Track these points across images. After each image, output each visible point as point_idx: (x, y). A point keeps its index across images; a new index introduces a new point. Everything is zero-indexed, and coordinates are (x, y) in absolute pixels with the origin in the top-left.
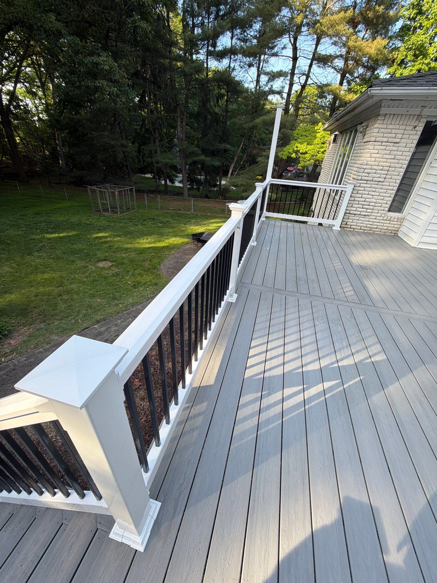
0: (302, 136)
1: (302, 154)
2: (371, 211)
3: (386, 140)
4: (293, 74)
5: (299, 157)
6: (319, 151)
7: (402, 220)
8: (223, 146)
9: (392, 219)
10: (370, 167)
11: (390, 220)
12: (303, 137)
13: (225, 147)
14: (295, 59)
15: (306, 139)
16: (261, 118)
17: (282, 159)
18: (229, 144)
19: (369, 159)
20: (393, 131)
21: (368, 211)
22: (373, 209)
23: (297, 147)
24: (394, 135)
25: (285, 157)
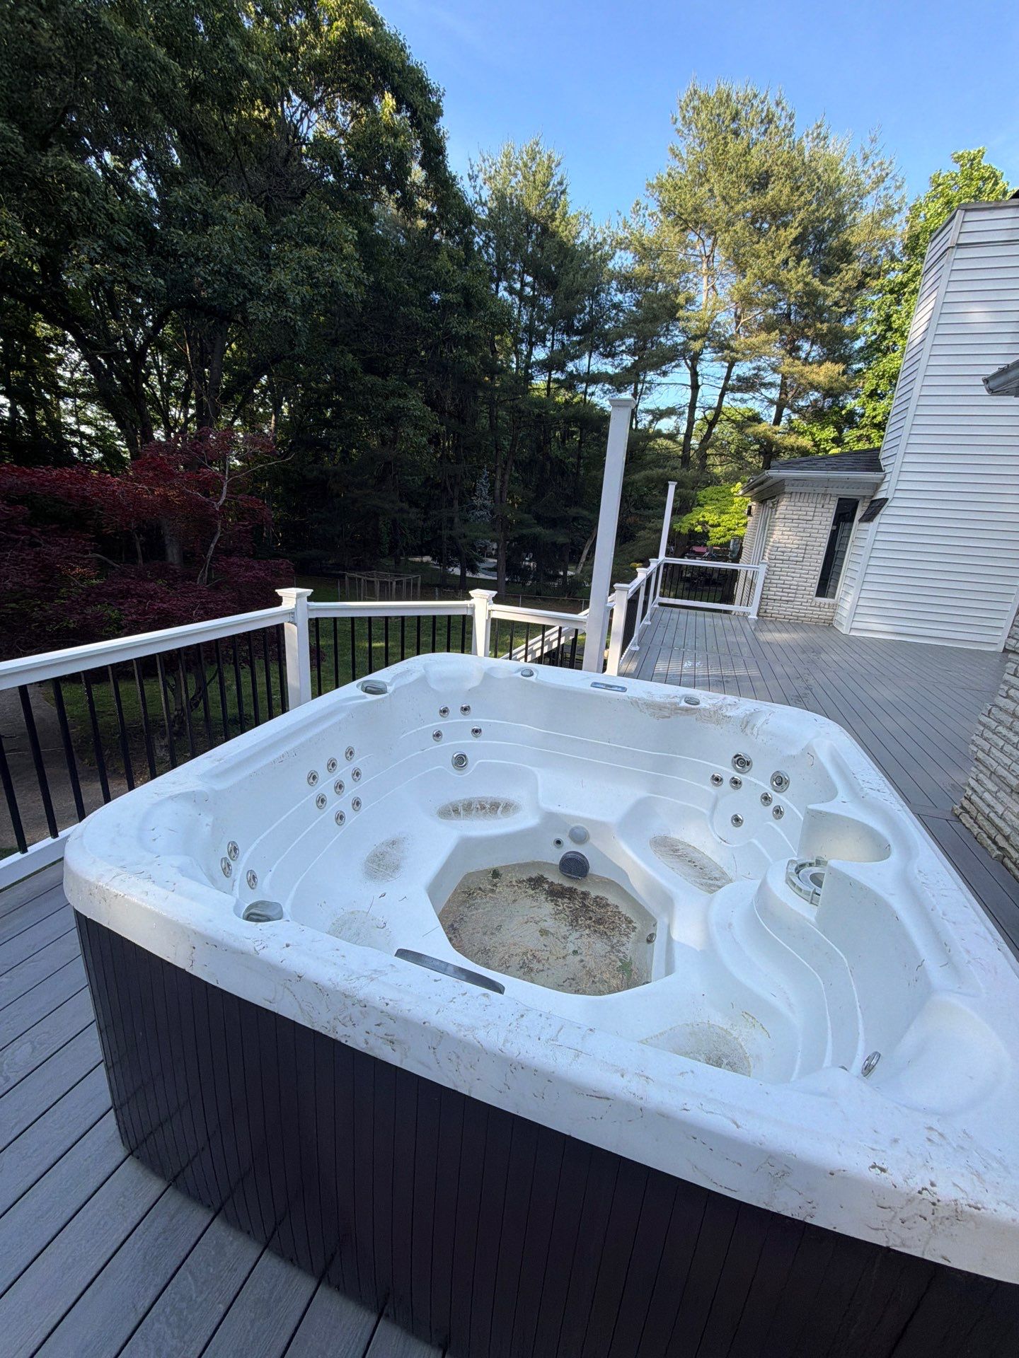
0: (711, 500)
1: (712, 526)
2: (793, 595)
3: (796, 517)
4: (692, 407)
5: (708, 532)
6: (738, 523)
7: (835, 607)
8: (573, 511)
9: (822, 605)
10: (783, 545)
11: (819, 607)
12: (714, 502)
13: (578, 513)
14: (695, 387)
15: (718, 505)
16: (643, 473)
17: (679, 533)
18: (584, 508)
19: (781, 537)
20: (803, 509)
21: (790, 595)
22: (796, 594)
23: (703, 517)
24: (805, 513)
25: (685, 531)
